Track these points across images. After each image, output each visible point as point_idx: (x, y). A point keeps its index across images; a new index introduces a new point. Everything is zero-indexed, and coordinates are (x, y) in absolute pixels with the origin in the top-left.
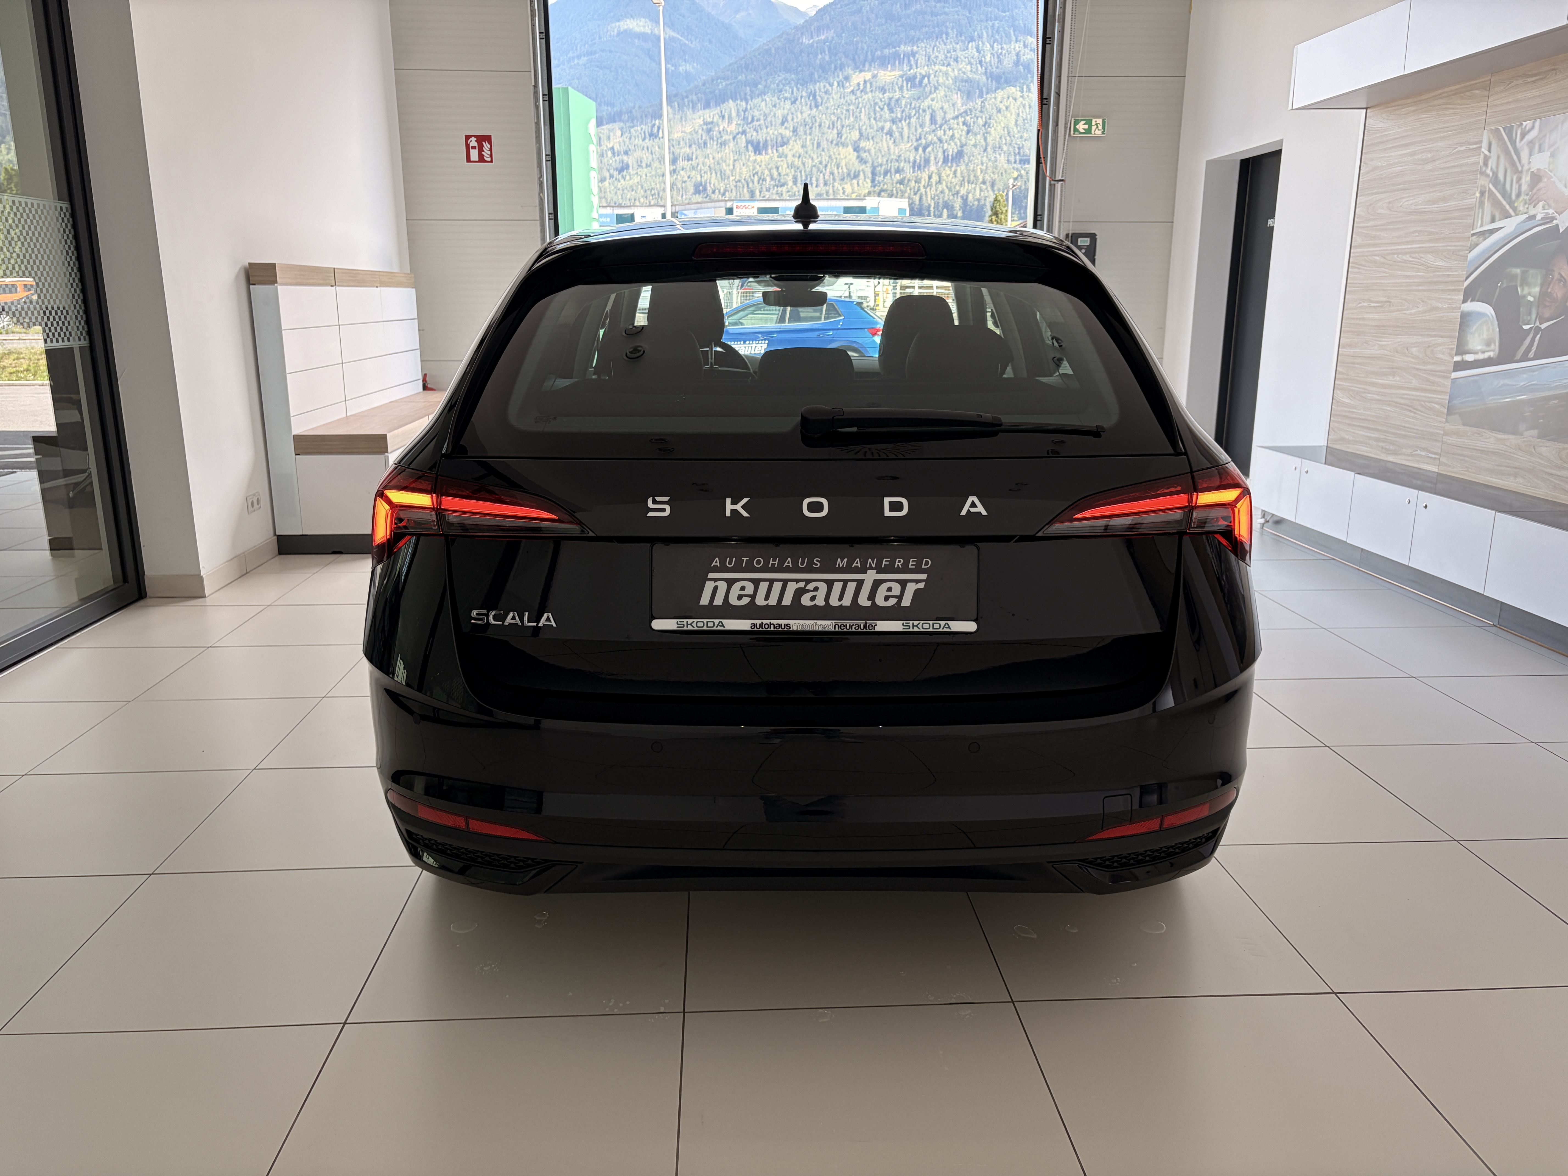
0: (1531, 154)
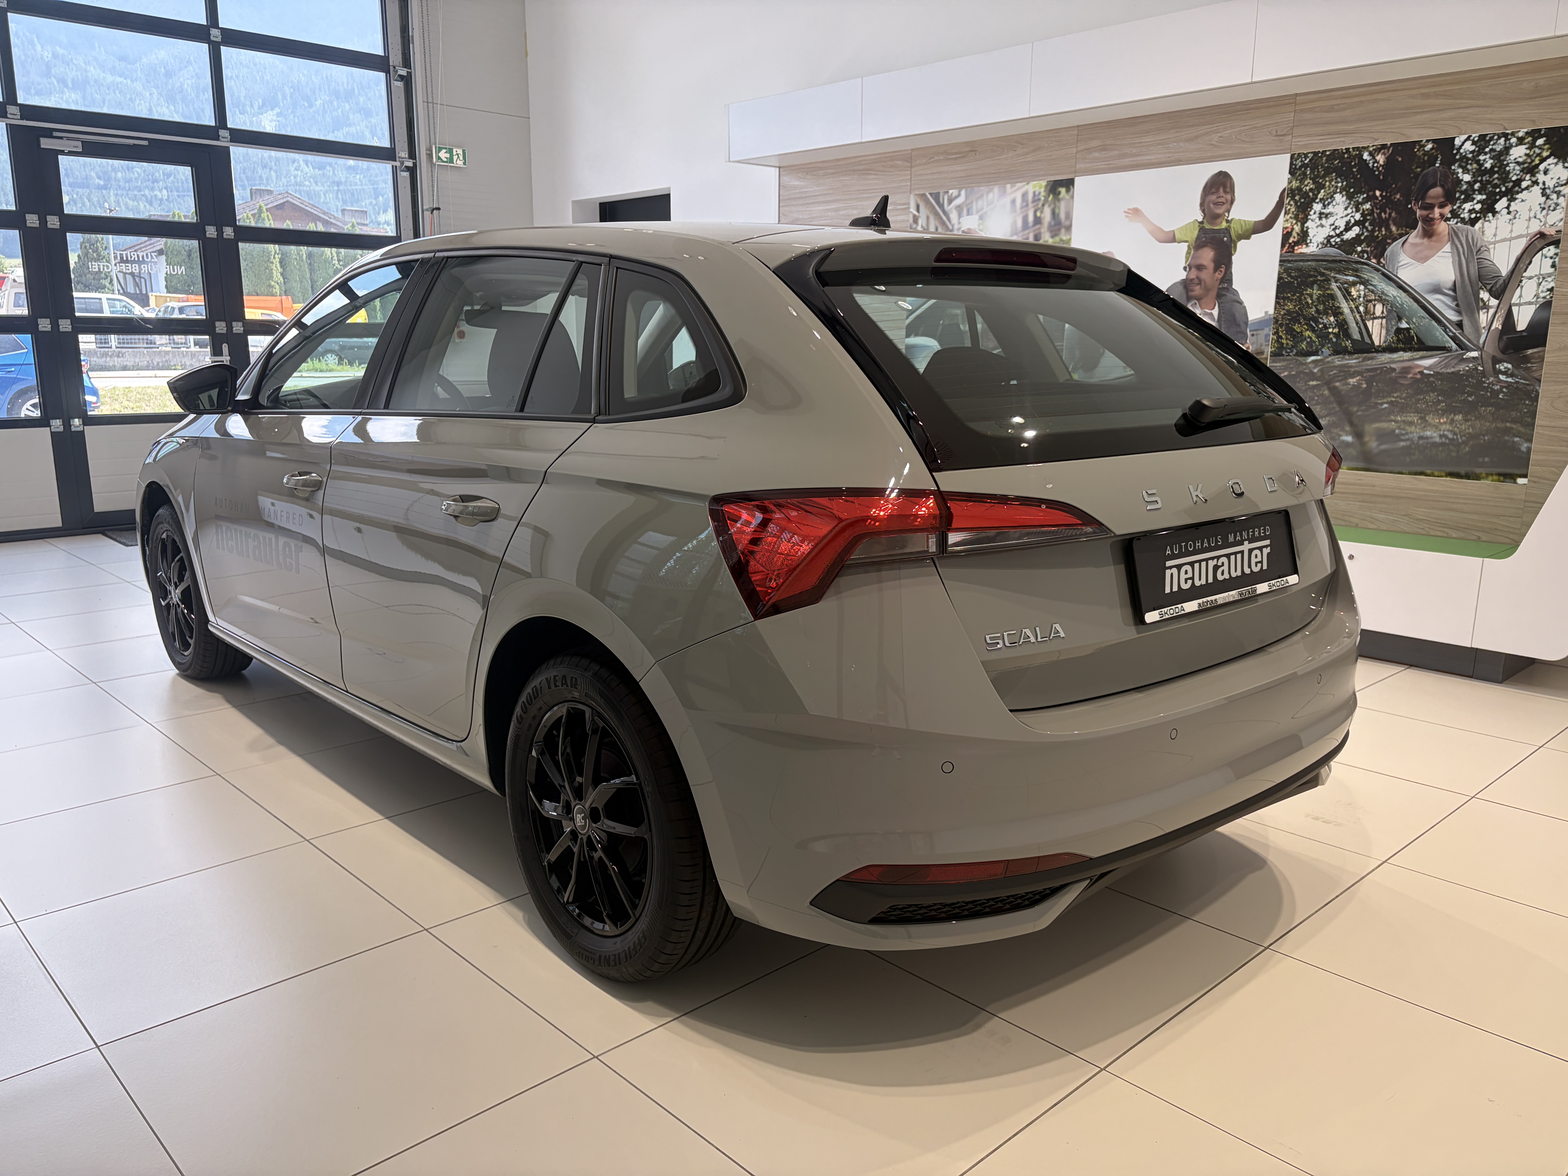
0: (960, 216)
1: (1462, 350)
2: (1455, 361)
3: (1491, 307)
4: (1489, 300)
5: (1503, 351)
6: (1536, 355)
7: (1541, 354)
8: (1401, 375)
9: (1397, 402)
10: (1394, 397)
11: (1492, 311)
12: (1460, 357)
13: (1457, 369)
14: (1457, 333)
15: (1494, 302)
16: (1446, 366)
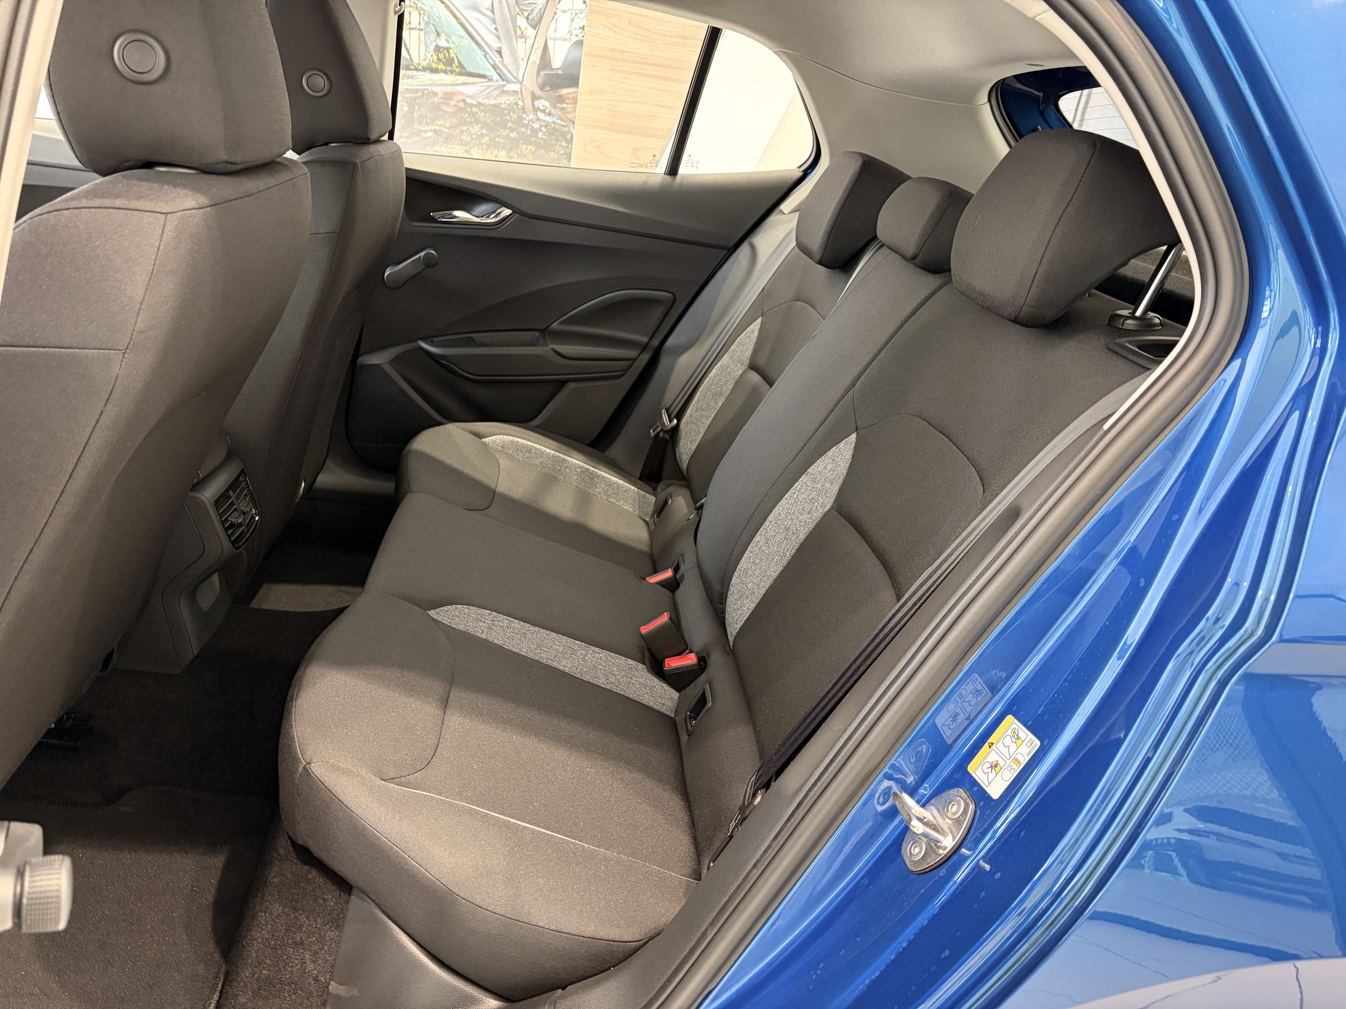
1: (503, 80)
2: (496, 93)
3: (529, 37)
4: (526, 29)
5: (542, 88)
6: (570, 96)
7: (575, 95)
8: (443, 101)
9: (441, 131)
10: (437, 125)
11: (530, 42)
12: (501, 90)
13: (497, 102)
14: (497, 60)
15: (531, 32)
16: (488, 97)
